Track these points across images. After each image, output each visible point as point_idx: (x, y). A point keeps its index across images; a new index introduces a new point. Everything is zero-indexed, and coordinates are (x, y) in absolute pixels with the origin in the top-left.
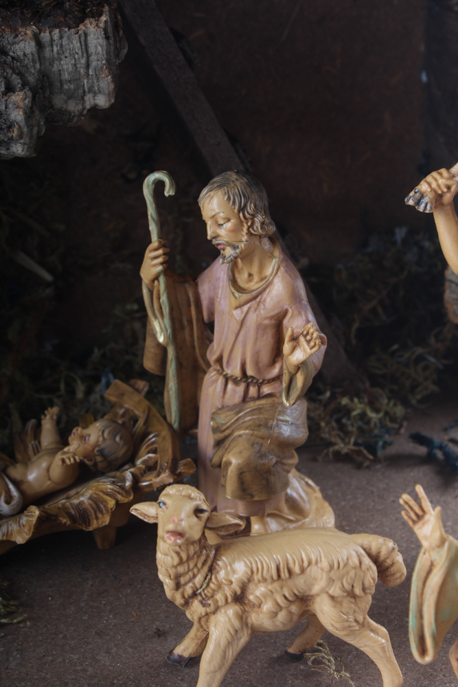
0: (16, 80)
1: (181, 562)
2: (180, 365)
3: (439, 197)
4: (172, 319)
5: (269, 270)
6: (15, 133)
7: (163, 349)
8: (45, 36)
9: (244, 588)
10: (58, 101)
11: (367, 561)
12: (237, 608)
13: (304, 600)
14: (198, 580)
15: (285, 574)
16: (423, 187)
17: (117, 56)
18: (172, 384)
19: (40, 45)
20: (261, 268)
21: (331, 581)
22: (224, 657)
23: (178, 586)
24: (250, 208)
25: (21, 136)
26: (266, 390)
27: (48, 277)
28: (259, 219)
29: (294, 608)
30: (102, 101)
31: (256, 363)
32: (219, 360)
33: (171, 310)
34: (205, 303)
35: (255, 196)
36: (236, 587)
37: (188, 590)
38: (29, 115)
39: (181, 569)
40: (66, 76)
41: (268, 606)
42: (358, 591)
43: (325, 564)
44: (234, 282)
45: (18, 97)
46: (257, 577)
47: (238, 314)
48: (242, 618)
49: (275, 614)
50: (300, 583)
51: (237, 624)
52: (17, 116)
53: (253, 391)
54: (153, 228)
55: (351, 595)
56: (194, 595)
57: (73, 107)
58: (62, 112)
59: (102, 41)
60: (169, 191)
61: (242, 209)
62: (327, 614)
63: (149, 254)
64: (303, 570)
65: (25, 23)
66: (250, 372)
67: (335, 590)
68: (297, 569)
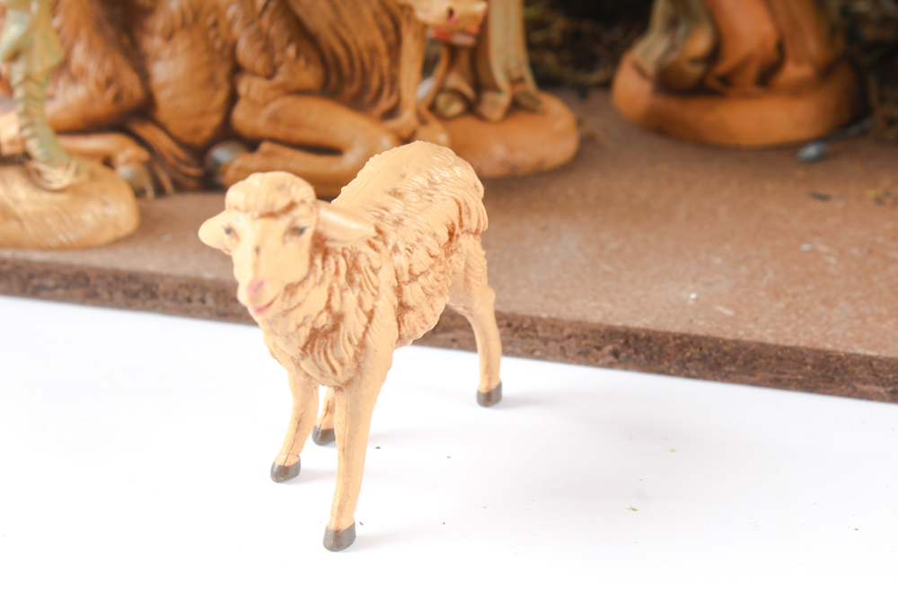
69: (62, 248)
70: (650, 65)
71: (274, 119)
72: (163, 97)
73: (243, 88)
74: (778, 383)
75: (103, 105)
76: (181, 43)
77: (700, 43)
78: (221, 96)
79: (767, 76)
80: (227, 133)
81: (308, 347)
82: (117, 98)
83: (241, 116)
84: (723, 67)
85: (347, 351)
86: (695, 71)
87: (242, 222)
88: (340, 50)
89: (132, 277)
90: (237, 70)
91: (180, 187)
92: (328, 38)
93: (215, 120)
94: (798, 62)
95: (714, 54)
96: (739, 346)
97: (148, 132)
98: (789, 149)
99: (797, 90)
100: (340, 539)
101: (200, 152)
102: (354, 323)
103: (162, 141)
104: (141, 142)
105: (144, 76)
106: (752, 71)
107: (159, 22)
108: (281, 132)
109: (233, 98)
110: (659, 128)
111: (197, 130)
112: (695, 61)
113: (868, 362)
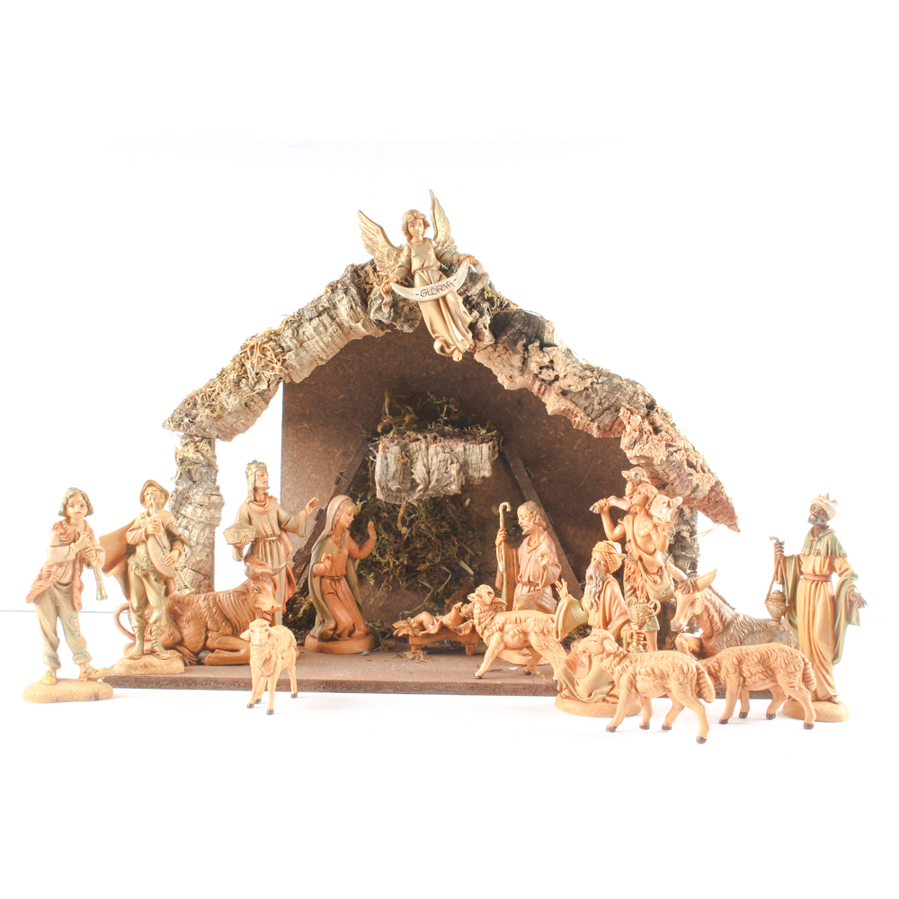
0: (455, 460)
1: (481, 613)
2: (508, 583)
3: (602, 508)
4: (506, 562)
5: (542, 538)
6: (452, 479)
7: (502, 575)
8: (467, 447)
9: (503, 626)
10: (470, 472)
11: (550, 621)
12: (500, 633)
13: (525, 634)
14: (488, 620)
15: (518, 621)
16: (596, 504)
17: (493, 456)
18: (504, 591)
19: (465, 449)
20: (539, 538)
21: (535, 625)
22: (493, 653)
23: (480, 623)
24: (535, 513)
25: (454, 480)
26: (537, 588)
27: (472, 573)
28: (538, 517)
29: (521, 636)
30: (487, 474)
31: (534, 576)
32: (521, 577)
33: (506, 557)
34: (519, 557)
35: (538, 509)
36: (500, 625)
37: (483, 625)
38: (458, 472)
39: (481, 615)
40: (473, 462)
41: (511, 633)
42: (545, 631)
43: (533, 618)
44: (529, 544)
45: (454, 465)
46: (508, 621)
47: (529, 556)
48: (502, 637)
49: (513, 637)
50: (524, 626)
51: (499, 639)
52: (454, 472)
53: (532, 588)
54: (501, 524)
55: (542, 632)
56: (485, 628)
57: (476, 475)
58: (471, 476)
59: (487, 450)
60: (508, 510)
61: (532, 513)
62: (533, 639)
63: (499, 533)
64: (525, 621)
65: (461, 442)
66: (531, 580)
67: (537, 629)
68: (523, 620)
69: (168, 674)
70: (317, 635)
71: (219, 642)
72: (186, 639)
73: (210, 635)
74: (366, 692)
75: (170, 641)
76: (191, 624)
77: (332, 625)
78: (204, 637)
79: (351, 634)
80: (205, 648)
81: (264, 664)
82: (174, 638)
83: (209, 643)
84: (338, 632)
85: (272, 665)
86: (331, 633)
87: (256, 629)
88: (237, 623)
89: (190, 679)
90: (207, 630)
91: (191, 664)
92: (234, 620)
93: (202, 644)
94: (359, 630)
95: (336, 628)
96: (355, 682)
97: (181, 649)
98: (360, 653)
99: (359, 638)
100: (271, 712)
101: (196, 654)
102: (274, 658)
103: (186, 651)
104: (179, 651)
105: (181, 633)
106: (347, 632)
107: (184, 618)
108: (221, 646)
109: (207, 638)
110: (321, 651)
111: (196, 647)
112: (330, 630)
113: (387, 683)
